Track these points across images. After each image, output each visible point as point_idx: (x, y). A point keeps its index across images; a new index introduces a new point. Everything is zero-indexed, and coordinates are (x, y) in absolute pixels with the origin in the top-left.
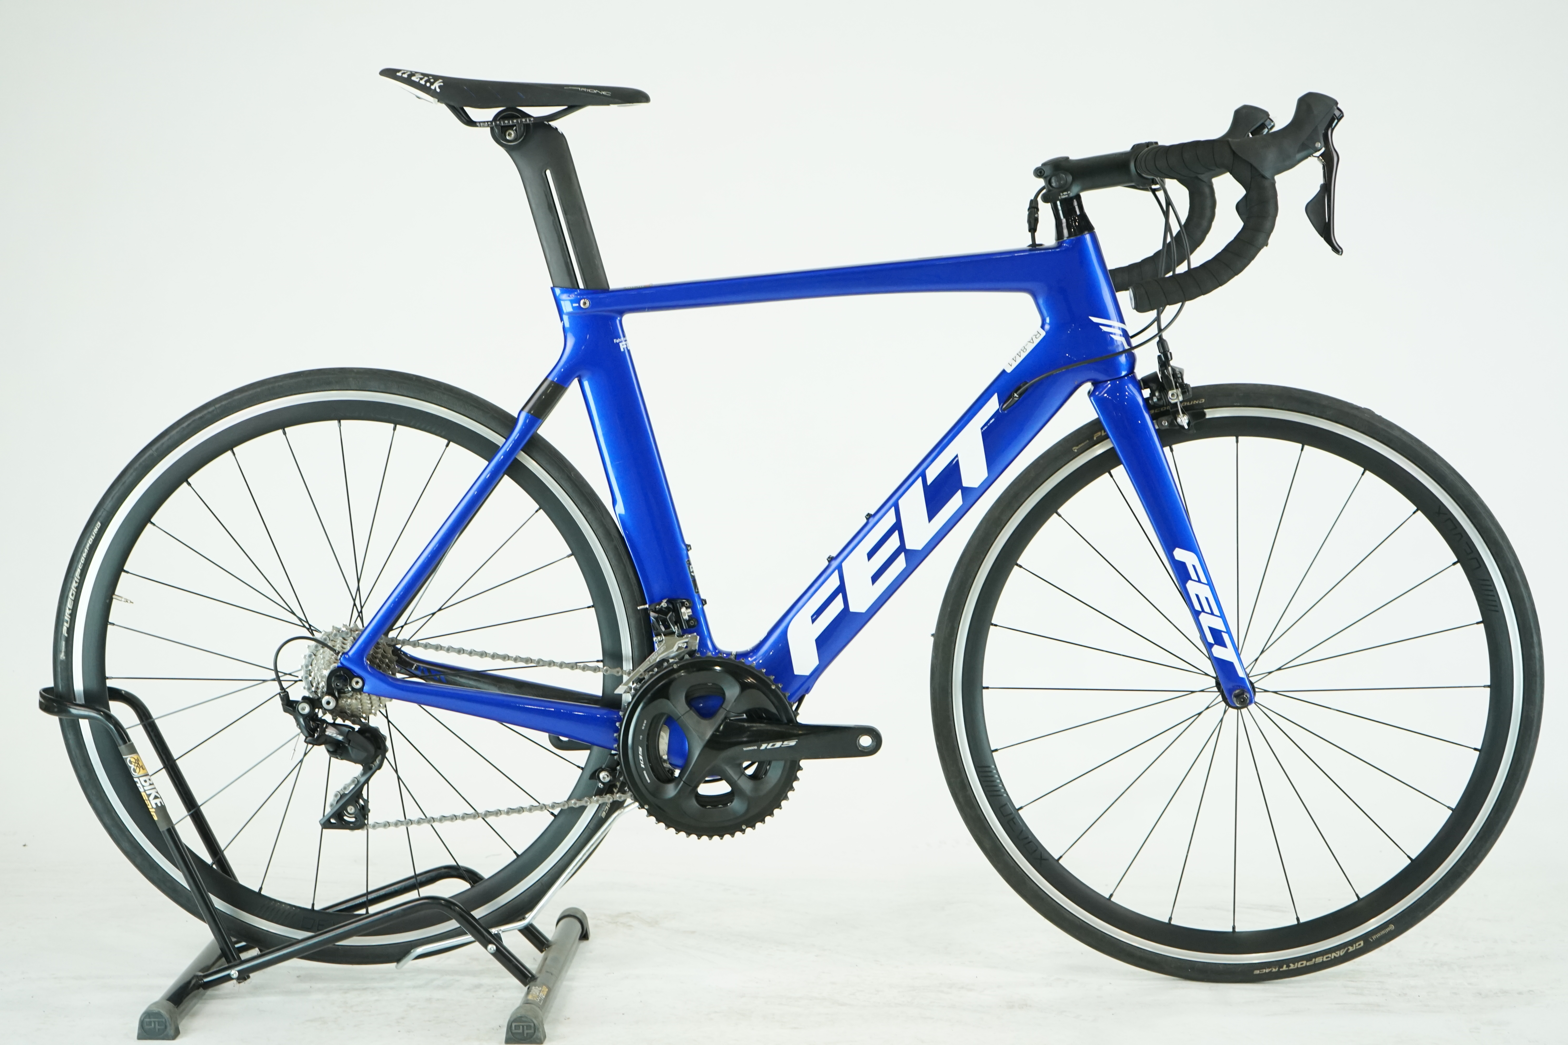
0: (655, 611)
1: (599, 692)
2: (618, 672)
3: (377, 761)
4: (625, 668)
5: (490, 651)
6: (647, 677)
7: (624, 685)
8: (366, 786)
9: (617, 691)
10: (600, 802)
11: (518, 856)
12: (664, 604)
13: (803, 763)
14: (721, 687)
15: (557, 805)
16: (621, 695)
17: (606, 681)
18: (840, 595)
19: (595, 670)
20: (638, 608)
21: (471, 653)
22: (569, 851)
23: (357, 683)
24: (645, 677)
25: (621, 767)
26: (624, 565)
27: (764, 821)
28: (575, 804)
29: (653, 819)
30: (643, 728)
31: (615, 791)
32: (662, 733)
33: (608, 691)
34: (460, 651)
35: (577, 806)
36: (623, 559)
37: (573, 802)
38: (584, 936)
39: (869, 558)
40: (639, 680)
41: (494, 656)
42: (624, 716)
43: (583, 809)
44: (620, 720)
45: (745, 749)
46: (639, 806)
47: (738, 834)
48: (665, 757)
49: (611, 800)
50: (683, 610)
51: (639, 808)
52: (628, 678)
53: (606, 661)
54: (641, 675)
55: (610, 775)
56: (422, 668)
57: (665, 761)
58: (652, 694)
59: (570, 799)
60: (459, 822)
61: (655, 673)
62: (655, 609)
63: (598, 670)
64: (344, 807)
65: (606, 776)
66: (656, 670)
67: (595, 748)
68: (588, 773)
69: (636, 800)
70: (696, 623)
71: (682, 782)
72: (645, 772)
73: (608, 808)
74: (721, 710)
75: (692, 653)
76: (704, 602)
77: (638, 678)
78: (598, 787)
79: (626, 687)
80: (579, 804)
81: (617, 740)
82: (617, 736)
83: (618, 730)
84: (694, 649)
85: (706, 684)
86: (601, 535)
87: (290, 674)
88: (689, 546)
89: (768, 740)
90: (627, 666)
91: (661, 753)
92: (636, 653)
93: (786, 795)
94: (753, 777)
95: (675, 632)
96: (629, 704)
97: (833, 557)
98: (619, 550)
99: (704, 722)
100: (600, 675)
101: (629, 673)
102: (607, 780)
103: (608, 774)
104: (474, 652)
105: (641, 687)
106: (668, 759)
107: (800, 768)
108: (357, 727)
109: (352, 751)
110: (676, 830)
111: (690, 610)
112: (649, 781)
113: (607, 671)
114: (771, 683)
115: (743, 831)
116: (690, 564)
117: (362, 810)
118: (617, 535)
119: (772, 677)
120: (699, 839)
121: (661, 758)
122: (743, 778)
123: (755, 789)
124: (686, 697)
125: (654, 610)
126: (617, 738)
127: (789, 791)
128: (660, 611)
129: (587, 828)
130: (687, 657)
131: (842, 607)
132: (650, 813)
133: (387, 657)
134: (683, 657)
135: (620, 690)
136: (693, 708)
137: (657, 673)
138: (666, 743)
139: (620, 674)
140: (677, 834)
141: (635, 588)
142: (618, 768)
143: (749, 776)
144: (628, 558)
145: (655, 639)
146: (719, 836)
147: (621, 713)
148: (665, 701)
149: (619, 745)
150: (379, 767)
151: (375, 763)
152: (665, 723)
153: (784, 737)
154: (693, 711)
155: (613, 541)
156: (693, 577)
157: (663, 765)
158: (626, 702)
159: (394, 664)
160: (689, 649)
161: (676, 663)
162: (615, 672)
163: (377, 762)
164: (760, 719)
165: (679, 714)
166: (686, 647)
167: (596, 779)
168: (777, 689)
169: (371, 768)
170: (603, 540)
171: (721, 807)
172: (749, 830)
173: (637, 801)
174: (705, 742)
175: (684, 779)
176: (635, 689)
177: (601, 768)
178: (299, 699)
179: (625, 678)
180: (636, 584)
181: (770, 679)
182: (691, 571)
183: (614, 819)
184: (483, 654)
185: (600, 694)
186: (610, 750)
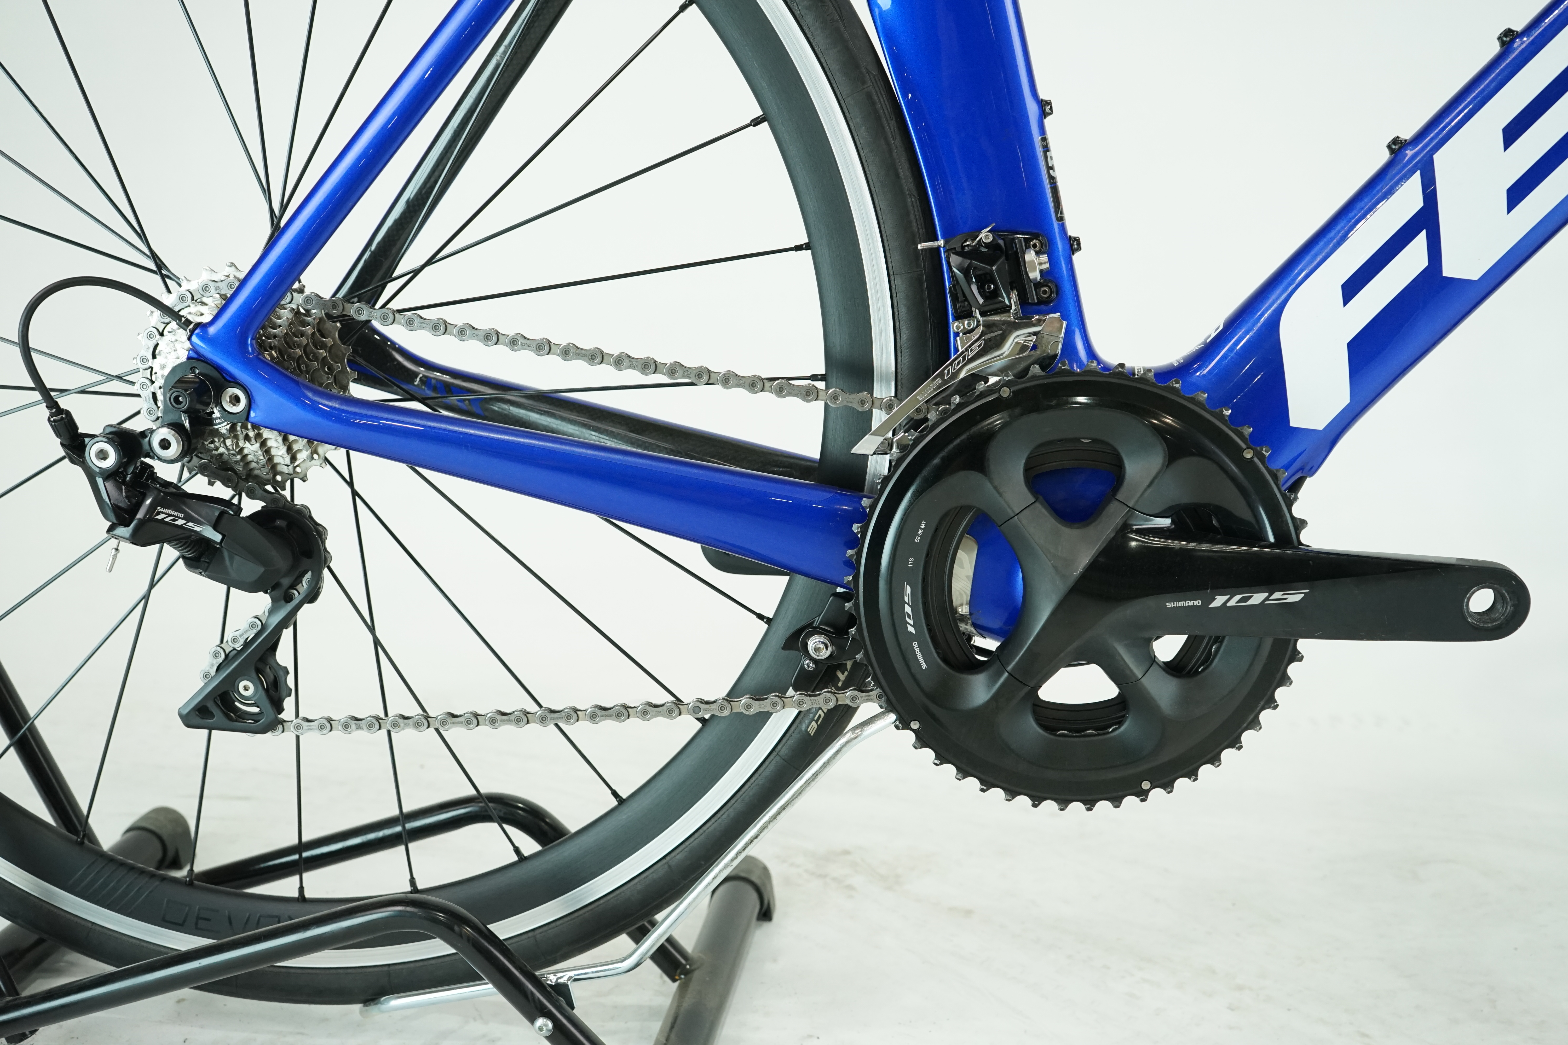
0: (962, 253)
1: (813, 451)
2: (863, 402)
3: (304, 582)
4: (877, 393)
5: (560, 339)
6: (933, 416)
7: (874, 434)
8: (287, 635)
9: (859, 449)
10: (805, 707)
11: (621, 801)
12: (985, 236)
13: (1304, 645)
14: (1115, 450)
15: (707, 706)
16: (865, 457)
17: (831, 424)
18: (1422, 237)
19: (808, 394)
20: (920, 247)
21: (514, 342)
22: (732, 801)
23: (236, 400)
24: (929, 416)
25: (860, 630)
26: (888, 144)
27: (1197, 775)
28: (748, 707)
29: (928, 754)
30: (917, 539)
31: (842, 677)
32: (961, 554)
33: (836, 448)
34: (492, 337)
35: (752, 711)
36: (887, 128)
37: (744, 700)
38: (766, 914)
39: (1508, 141)
40: (915, 424)
41: (569, 352)
42: (873, 507)
43: (763, 717)
44: (864, 518)
45: (1169, 605)
46: (897, 723)
47: (1131, 801)
48: (964, 610)
49: (832, 705)
50: (1030, 256)
51: (897, 727)
52: (885, 417)
53: (833, 379)
54: (918, 410)
55: (832, 644)
56: (433, 382)
57: (963, 618)
58: (943, 459)
59: (733, 694)
60: (484, 729)
61: (953, 407)
62: (963, 247)
63: (813, 395)
64: (231, 682)
65: (822, 646)
66: (957, 399)
67: (800, 579)
68: (782, 632)
69: (890, 706)
70: (1054, 295)
71: (1006, 674)
72: (915, 644)
73: (823, 715)
74: (1113, 506)
75: (1047, 362)
76: (1074, 245)
77: (910, 419)
78: (803, 666)
79: (880, 439)
80: (756, 707)
81: (852, 565)
82: (852, 555)
83: (855, 542)
84: (1053, 353)
85: (1078, 440)
86: (834, 66)
87: (119, 378)
88: (1049, 103)
89: (1229, 586)
90: (883, 390)
91: (956, 601)
92: (905, 360)
93: (1257, 717)
94: (1174, 668)
95: (1010, 307)
96: (886, 480)
97: (1406, 141)
98: (878, 106)
99: (1069, 533)
100: (817, 408)
101: (890, 406)
102: (825, 654)
103: (826, 641)
104: (521, 340)
105: (917, 442)
106: (971, 614)
107: (1296, 656)
108: (250, 506)
109: (231, 559)
110: (982, 782)
111: (1044, 258)
112: (924, 666)
113: (835, 398)
114: (1244, 446)
115: (1143, 795)
116: (1046, 149)
117: (272, 692)
118: (875, 72)
119: (1248, 430)
120: (1035, 806)
121: (954, 611)
122: (1155, 671)
123: (1184, 701)
124: (1027, 470)
125: (959, 250)
126: (854, 560)
127: (1263, 709)
128: (974, 254)
129: (774, 753)
130: (1036, 369)
131: (1424, 263)
132: (922, 741)
133: (323, 346)
134: (1027, 370)
135: (866, 446)
136: (1041, 498)
137: (960, 406)
138: (967, 577)
139: (867, 406)
140: (982, 790)
141: (912, 201)
142: (853, 631)
143: (1165, 663)
144: (899, 129)
145: (955, 326)
146: (1084, 802)
147: (865, 502)
148: (974, 477)
149: (856, 578)
150: (312, 596)
151: (299, 587)
152: (971, 531)
153: (1270, 582)
154: (1042, 504)
155: (864, 82)
156: (1053, 180)
157: (958, 627)
158: (875, 475)
159: (342, 362)
160: (1038, 352)
161: (1007, 384)
162: (853, 400)
163: (304, 585)
164: (1204, 533)
165: (1009, 510)
166: (1034, 347)
167: (798, 650)
168: (1256, 459)
169: (288, 599)
170: (839, 78)
171: (1091, 735)
172: (1157, 794)
173: (892, 711)
174: (1071, 582)
175: (1009, 668)
176: (903, 447)
177: (810, 625)
178: (97, 431)
179: (879, 417)
180: (915, 193)
181: (1241, 435)
182: (1050, 165)
183: (837, 752)
184: (544, 347)
185: (816, 455)
186: (833, 586)
